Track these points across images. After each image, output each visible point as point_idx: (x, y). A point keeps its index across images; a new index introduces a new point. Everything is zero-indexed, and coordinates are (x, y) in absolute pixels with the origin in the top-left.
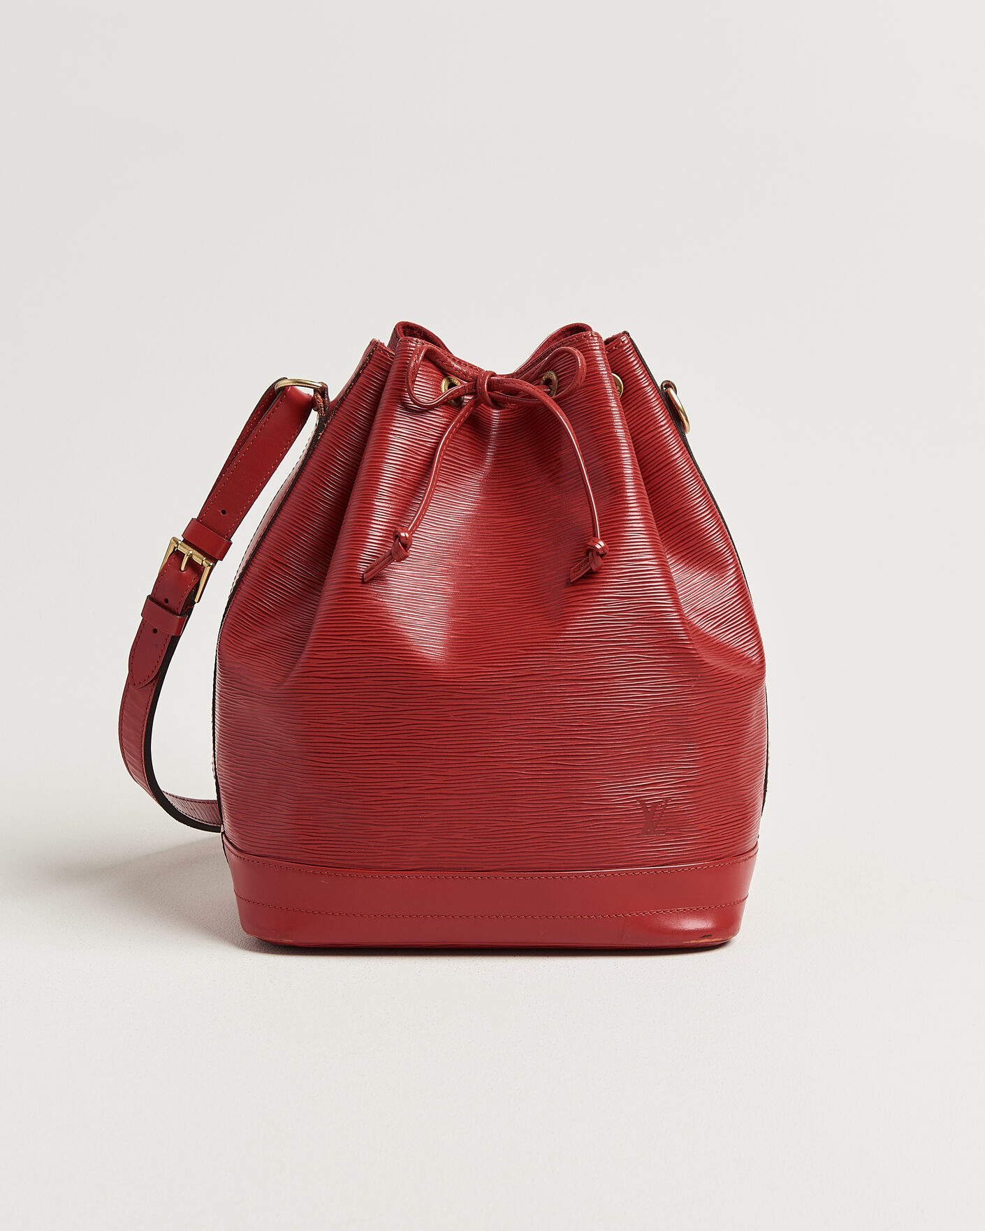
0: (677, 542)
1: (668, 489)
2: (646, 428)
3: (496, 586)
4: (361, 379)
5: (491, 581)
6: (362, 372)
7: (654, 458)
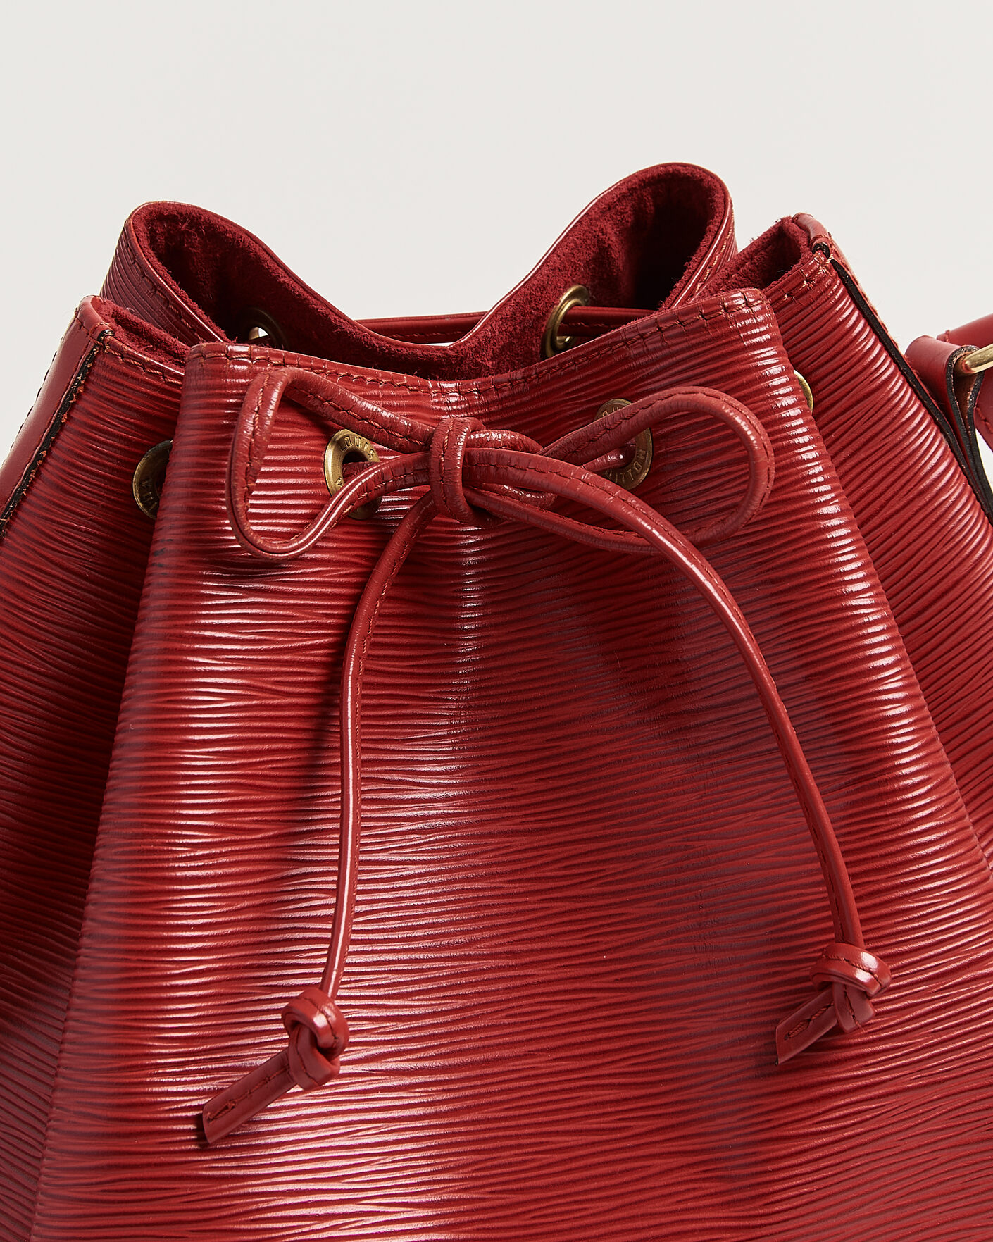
0: (977, 790)
1: (946, 658)
2: (882, 507)
3: (543, 1064)
4: (66, 438)
5: (525, 1049)
6: (69, 418)
7: (905, 581)
